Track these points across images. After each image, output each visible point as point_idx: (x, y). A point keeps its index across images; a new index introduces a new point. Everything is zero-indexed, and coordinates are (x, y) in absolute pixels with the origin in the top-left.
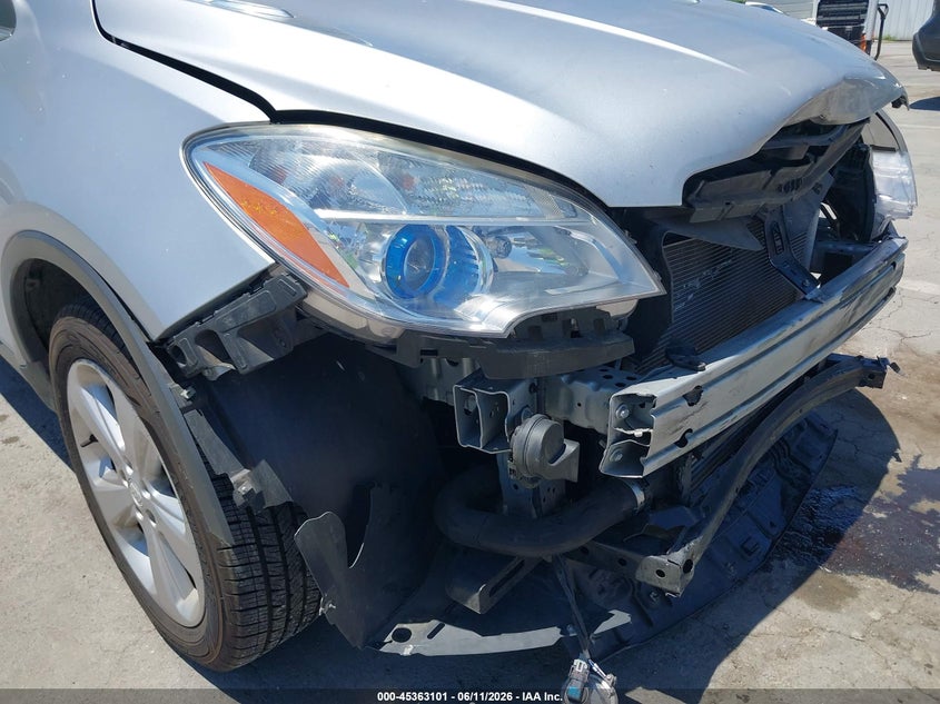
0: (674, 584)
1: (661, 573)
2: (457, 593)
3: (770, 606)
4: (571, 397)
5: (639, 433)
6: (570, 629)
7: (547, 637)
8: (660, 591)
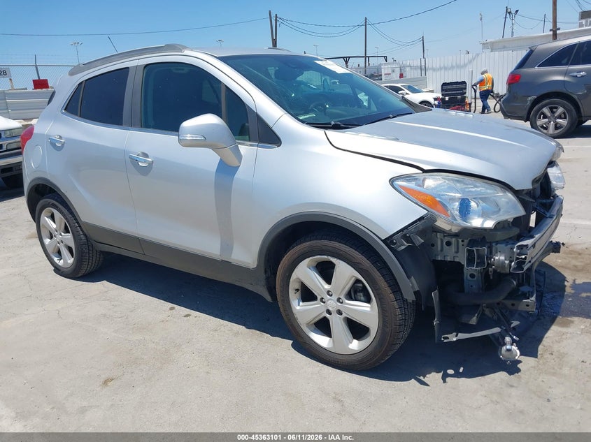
0: (533, 309)
1: (528, 306)
2: (464, 319)
3: (547, 329)
4: (497, 249)
5: (523, 257)
6: (503, 327)
7: (496, 330)
8: (528, 312)
